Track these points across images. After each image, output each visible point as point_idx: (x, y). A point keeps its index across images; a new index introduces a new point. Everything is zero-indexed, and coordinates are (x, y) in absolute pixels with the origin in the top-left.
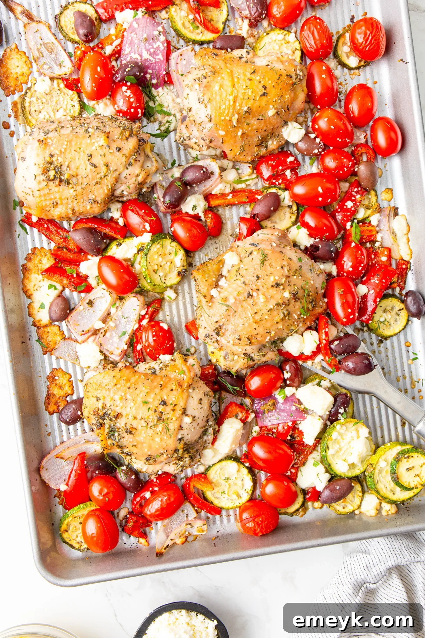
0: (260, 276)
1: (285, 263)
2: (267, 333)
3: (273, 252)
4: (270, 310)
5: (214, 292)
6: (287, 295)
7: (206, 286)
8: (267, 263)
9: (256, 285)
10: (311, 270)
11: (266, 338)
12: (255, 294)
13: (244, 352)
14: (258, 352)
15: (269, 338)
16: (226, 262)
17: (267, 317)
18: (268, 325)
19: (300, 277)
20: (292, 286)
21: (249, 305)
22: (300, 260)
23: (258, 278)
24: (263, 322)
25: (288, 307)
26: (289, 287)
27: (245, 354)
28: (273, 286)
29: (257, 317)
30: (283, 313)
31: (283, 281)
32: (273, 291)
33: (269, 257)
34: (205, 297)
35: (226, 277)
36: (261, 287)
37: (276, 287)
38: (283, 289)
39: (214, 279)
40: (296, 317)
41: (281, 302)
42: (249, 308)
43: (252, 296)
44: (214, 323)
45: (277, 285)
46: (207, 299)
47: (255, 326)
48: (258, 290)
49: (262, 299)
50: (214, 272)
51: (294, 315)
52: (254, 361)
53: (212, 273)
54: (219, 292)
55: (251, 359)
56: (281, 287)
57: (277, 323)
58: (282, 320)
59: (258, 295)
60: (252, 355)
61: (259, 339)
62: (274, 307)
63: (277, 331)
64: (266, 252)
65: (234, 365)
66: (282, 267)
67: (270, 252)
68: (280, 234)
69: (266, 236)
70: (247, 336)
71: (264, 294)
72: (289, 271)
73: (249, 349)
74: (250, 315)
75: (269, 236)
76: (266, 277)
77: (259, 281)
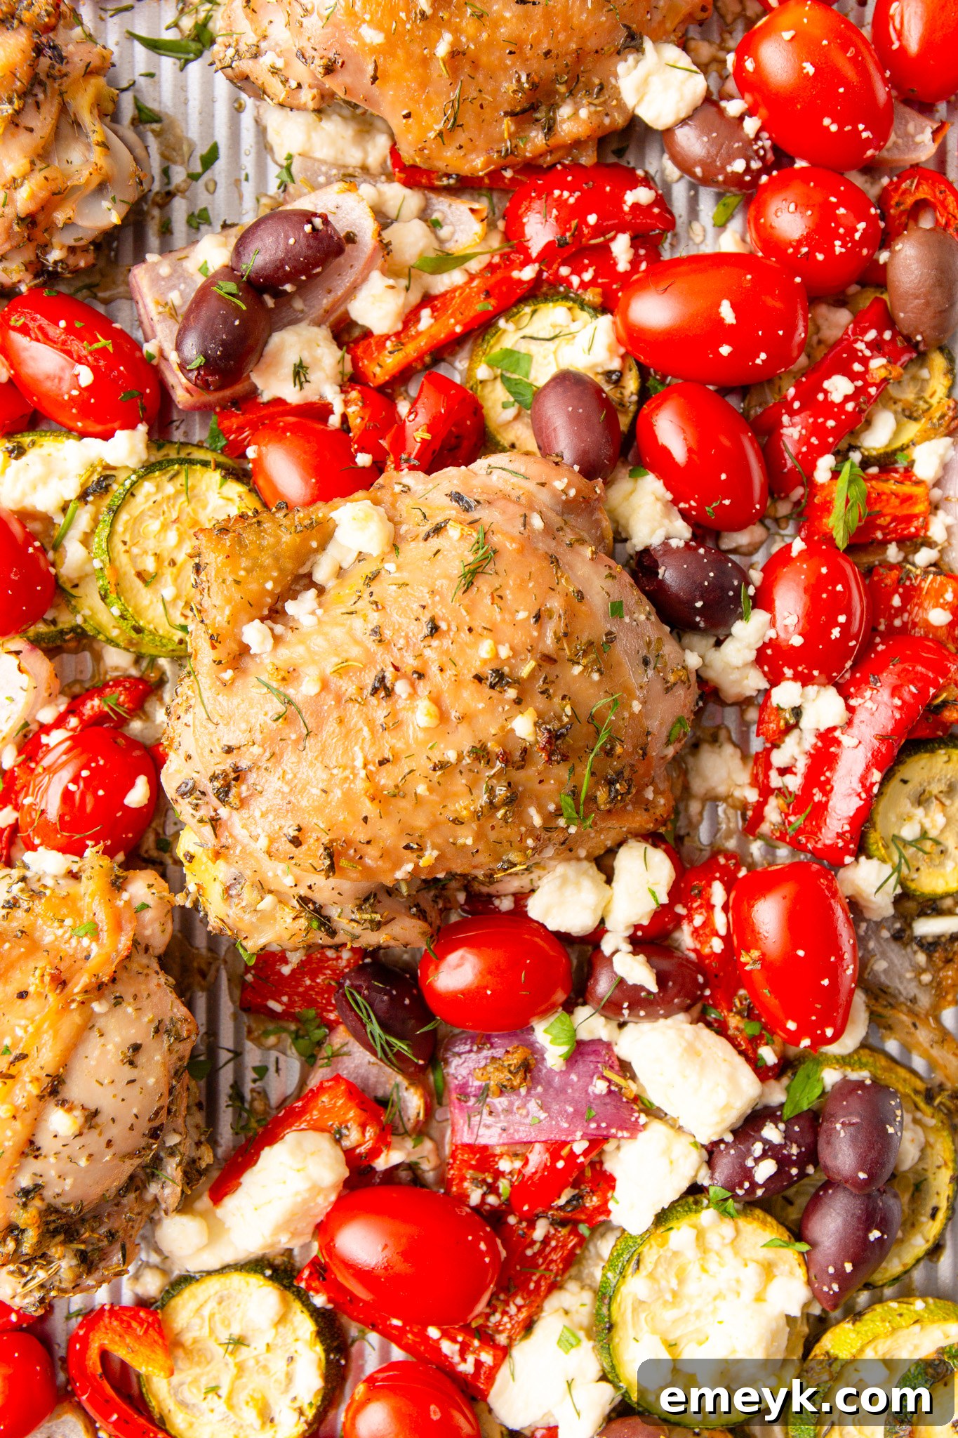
0: (443, 626)
1: (555, 604)
2: (407, 847)
3: (521, 551)
4: (442, 766)
5: (255, 634)
6: (524, 726)
7: (229, 600)
8: (484, 585)
9: (419, 656)
10: (646, 662)
11: (397, 865)
12: (401, 688)
13: (303, 891)
14: (360, 908)
15: (409, 867)
16: (338, 534)
17: (421, 789)
18: (420, 821)
19: (596, 676)
20: (557, 700)
21: (370, 722)
22: (617, 610)
23: (435, 629)
24: (404, 804)
25: (519, 776)
26: (540, 701)
27: (304, 900)
28: (479, 678)
29: (386, 779)
30: (491, 791)
31: (525, 671)
32: (474, 699)
33: (501, 564)
34: (214, 640)
35: (321, 591)
36: (434, 669)
37: (492, 687)
38: (518, 701)
39: (269, 585)
40: (537, 821)
41: (492, 746)
42: (366, 732)
43: (389, 693)
44: (218, 750)
45: (500, 679)
46: (220, 653)
47: (368, 808)
48: (421, 676)
49: (421, 715)
50: (277, 559)
51: (532, 811)
52: (332, 933)
53: (267, 561)
54: (277, 639)
55: (322, 924)
56: (511, 693)
57: (457, 821)
58: (477, 816)
59: (413, 695)
60: (333, 912)
61: (368, 861)
62: (460, 757)
63: (450, 851)
64: (496, 539)
65: (255, 927)
66: (538, 617)
67: (511, 546)
68: (572, 493)
69: (514, 480)
70: (325, 839)
71: (436, 701)
72: (558, 640)
73: (325, 889)
74: (359, 763)
75: (531, 486)
76: (465, 635)
77: (435, 643)
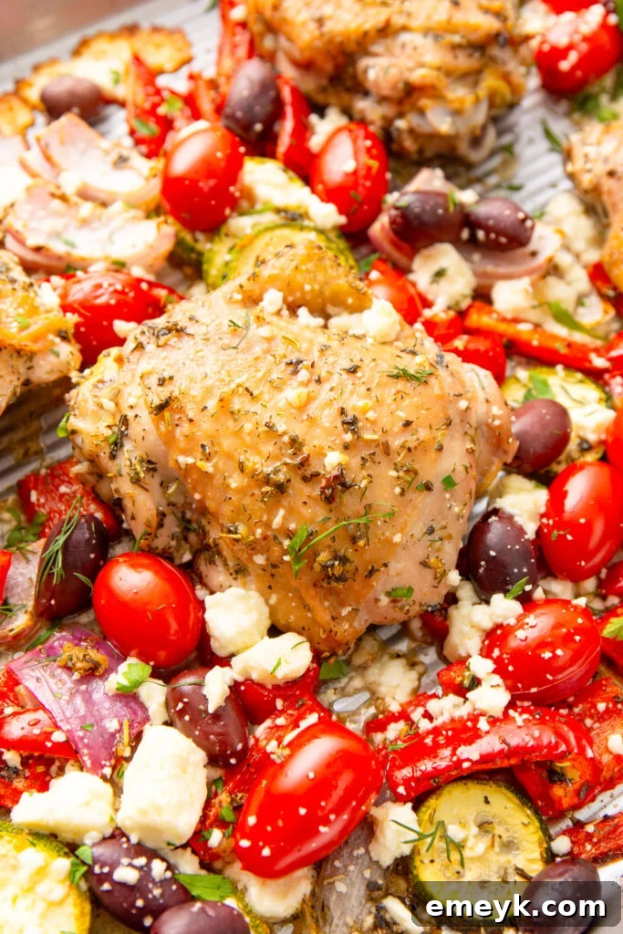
0: (359, 374)
1: (423, 434)
2: (203, 446)
3: (440, 397)
4: (269, 426)
5: (273, 299)
6: (333, 460)
7: (282, 269)
8: (400, 385)
9: (330, 373)
10: (431, 531)
11: (186, 453)
12: (303, 374)
13: (130, 414)
14: (141, 461)
15: (190, 460)
17: (248, 427)
18: (227, 444)
19: (398, 490)
20: (364, 473)
21: (269, 372)
22: (449, 482)
23: (353, 371)
24: (231, 424)
25: (297, 483)
26: (356, 462)
27: (125, 421)
28: (343, 411)
29: (237, 404)
30: (276, 471)
31: (368, 436)
32: (328, 418)
33: (421, 389)
34: (254, 276)
35: (326, 327)
36: (327, 386)
37: (344, 423)
38: (346, 447)
39: (307, 287)
40: (277, 521)
41: (306, 451)
42: (259, 375)
43: (295, 372)
44: (188, 315)
45: (351, 424)
46: (248, 286)
47: (212, 404)
48: (319, 381)
49: (293, 393)
50: (326, 283)
51: (281, 512)
52: (113, 457)
53: (320, 278)
54: (278, 313)
55: (115, 443)
56: (348, 437)
57: (241, 467)
58: (253, 475)
59: (306, 384)
60: (128, 446)
61: (178, 431)
62: (285, 433)
63: (218, 481)
64: (433, 381)
65: (83, 415)
66: (408, 424)
67: (437, 391)
68: (497, 423)
69: (477, 385)
70: (176, 394)
71: (310, 399)
72: (403, 447)
73: (144, 424)
74: (238, 381)
75: (481, 396)
76: (363, 389)
77: (345, 376)
